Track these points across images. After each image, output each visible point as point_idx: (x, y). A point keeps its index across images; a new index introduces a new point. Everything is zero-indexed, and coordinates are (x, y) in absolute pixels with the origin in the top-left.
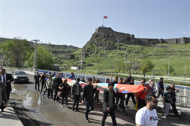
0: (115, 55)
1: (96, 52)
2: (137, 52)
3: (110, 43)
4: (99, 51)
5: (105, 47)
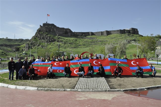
0: (53, 47)
1: (38, 45)
2: (71, 43)
3: (50, 37)
4: (41, 43)
5: (46, 40)
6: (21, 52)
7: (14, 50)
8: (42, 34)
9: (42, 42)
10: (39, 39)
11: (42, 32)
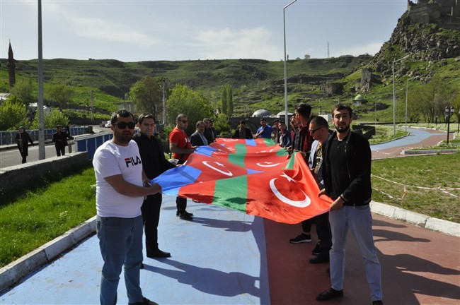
0: (456, 73)
1: (401, 69)
3: (447, 38)
4: (410, 64)
5: (431, 51)
6: (349, 96)
7: (329, 90)
8: (415, 31)
9: (416, 58)
10: (407, 51)
11: (417, 25)
